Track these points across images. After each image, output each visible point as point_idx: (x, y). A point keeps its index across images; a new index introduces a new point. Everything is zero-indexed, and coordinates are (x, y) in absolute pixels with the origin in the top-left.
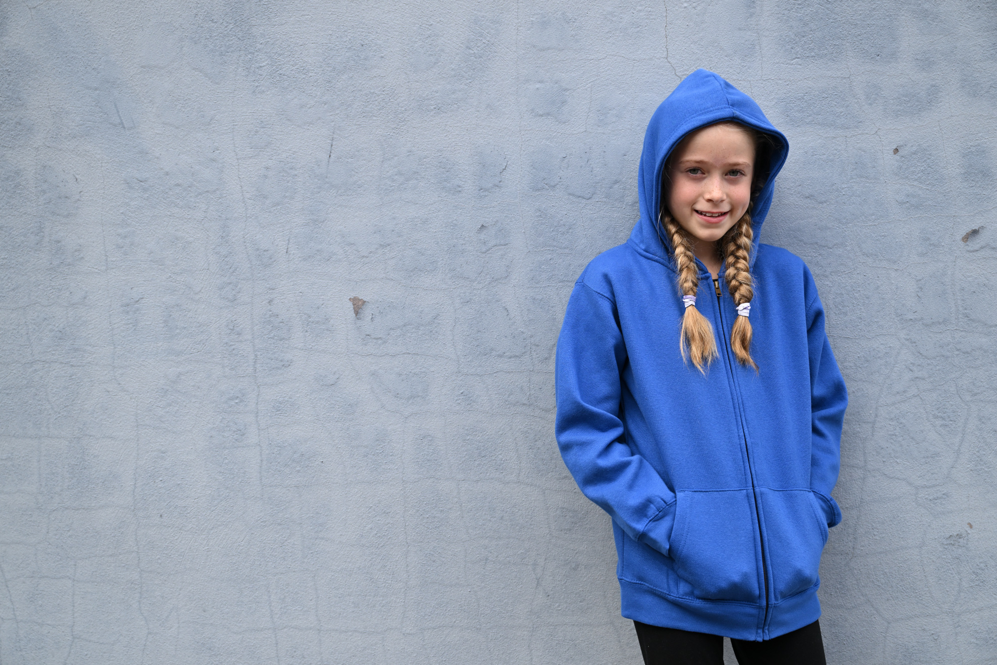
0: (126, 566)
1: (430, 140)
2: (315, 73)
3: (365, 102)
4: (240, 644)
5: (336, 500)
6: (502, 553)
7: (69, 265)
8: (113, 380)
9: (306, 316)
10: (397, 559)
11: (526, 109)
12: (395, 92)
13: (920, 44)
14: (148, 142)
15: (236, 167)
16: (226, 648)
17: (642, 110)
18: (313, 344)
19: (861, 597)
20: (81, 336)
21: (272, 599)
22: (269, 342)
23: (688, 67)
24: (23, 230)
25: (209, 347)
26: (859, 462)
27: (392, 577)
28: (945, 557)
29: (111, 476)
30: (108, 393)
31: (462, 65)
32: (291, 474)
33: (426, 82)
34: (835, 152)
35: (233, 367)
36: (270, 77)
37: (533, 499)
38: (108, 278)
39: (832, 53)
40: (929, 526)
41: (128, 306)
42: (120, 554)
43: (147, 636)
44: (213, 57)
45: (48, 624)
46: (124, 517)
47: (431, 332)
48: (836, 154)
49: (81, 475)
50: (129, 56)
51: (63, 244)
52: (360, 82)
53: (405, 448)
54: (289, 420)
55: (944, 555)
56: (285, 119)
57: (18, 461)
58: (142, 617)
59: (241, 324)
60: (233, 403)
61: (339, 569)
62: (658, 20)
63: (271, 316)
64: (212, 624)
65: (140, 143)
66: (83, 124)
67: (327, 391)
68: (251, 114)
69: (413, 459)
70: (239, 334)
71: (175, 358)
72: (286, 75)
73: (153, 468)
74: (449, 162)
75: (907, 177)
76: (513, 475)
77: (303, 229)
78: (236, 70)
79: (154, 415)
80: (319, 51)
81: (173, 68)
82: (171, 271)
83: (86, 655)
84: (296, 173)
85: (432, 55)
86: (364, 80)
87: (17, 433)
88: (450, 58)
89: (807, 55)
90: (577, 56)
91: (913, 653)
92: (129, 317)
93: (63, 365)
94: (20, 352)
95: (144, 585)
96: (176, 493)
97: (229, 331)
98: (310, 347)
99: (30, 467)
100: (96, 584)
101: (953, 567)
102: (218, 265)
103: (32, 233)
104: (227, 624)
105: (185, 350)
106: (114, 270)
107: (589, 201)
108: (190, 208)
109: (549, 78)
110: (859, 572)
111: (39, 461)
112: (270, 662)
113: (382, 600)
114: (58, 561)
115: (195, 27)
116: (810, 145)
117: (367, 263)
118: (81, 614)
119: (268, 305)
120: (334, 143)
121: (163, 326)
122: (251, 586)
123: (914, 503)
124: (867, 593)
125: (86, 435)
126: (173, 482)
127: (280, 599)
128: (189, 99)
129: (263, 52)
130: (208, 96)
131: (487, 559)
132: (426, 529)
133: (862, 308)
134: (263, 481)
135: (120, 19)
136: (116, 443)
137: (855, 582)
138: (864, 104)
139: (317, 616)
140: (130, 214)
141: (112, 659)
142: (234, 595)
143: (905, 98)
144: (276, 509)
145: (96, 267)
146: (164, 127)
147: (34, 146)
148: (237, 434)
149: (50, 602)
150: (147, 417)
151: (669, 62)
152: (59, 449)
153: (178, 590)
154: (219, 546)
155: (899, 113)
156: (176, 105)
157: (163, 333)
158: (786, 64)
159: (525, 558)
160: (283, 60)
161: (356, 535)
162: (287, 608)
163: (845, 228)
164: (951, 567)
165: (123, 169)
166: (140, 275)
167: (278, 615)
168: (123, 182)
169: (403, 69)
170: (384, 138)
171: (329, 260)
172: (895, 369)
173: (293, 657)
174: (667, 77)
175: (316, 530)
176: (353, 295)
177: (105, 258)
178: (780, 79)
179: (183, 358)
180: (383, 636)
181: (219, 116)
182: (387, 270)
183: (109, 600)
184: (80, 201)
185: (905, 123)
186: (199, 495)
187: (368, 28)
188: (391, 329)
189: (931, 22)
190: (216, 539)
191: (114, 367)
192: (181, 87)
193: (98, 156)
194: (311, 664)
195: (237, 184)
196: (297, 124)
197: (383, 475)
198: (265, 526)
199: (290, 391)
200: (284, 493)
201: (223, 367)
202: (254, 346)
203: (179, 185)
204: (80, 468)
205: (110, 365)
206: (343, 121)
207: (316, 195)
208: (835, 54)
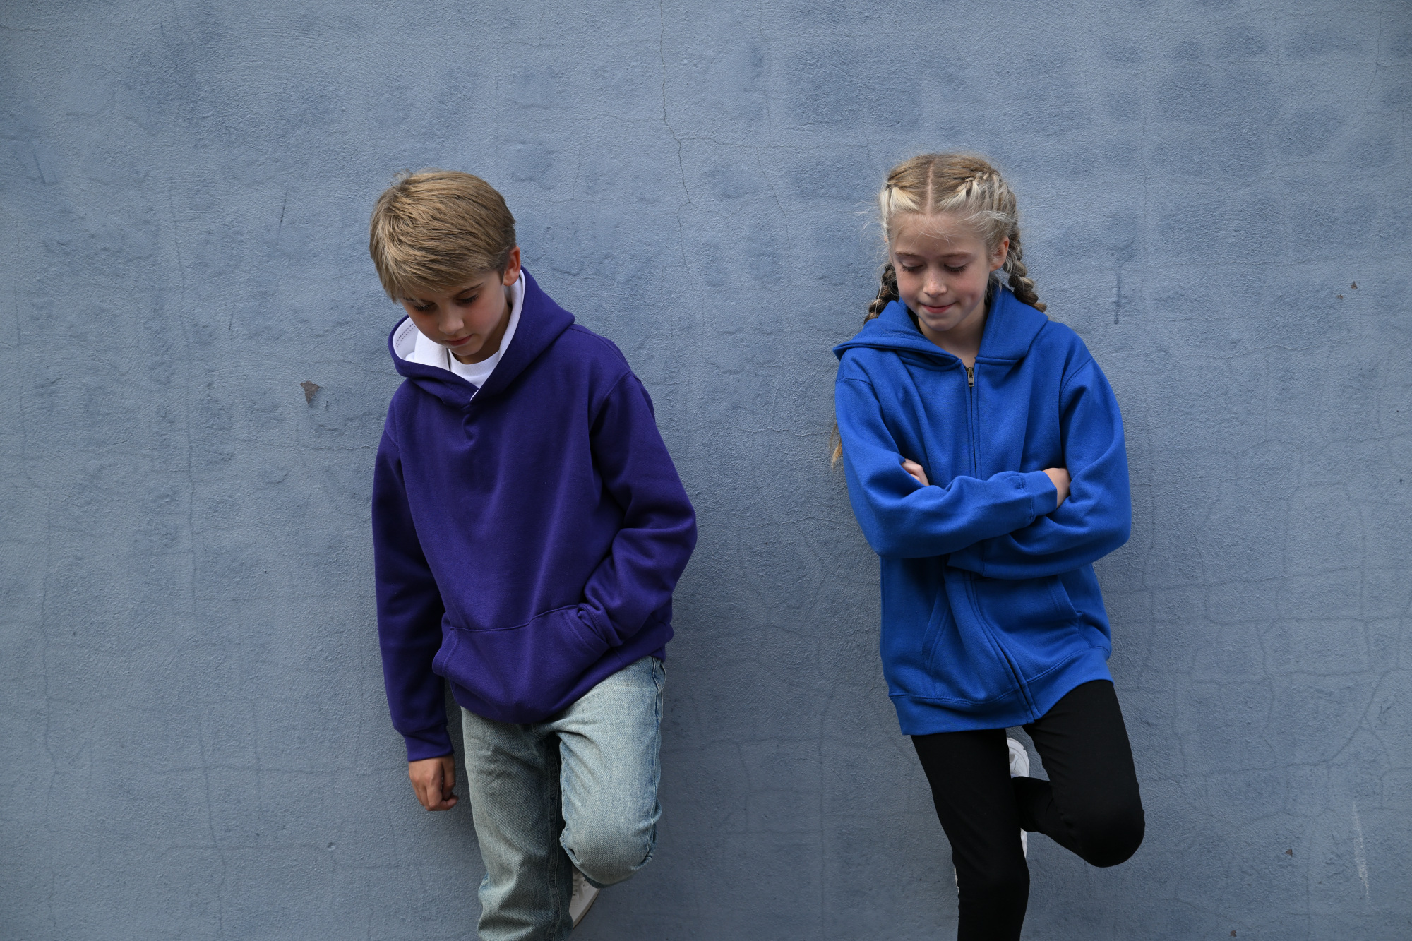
0: (31, 693)
2: (267, 126)
3: (323, 160)
4: (163, 786)
5: (281, 617)
8: (22, 474)
9: (250, 403)
10: (351, 686)
11: (506, 172)
12: (358, 150)
13: (944, 112)
14: (72, 199)
15: (173, 230)
16: (148, 791)
17: (637, 177)
18: (257, 435)
21: (203, 733)
22: (207, 432)
25: (136, 437)
27: (345, 707)
29: (17, 586)
30: (15, 488)
31: (434, 122)
32: (228, 585)
33: (393, 140)
35: (164, 460)
36: (214, 130)
38: (21, 354)
39: (848, 119)
41: (43, 387)
42: (24, 678)
43: (54, 776)
44: (150, 106)
46: (31, 634)
50: (53, 102)
52: (318, 137)
54: (228, 522)
56: (231, 177)
58: (48, 754)
59: (175, 411)
60: (162, 502)
61: (282, 697)
62: (655, 77)
63: (209, 402)
64: (131, 763)
65: (62, 201)
67: (273, 490)
68: (191, 170)
70: (172, 422)
71: (96, 448)
72: (233, 128)
73: (66, 577)
77: (249, 302)
78: (175, 120)
79: (70, 514)
80: (272, 101)
81: (103, 117)
82: (94, 347)
84: (242, 238)
85: (400, 109)
86: (323, 136)
88: (420, 113)
89: (820, 120)
90: (563, 115)
92: (43, 401)
95: (52, 715)
96: (93, 607)
97: (160, 419)
98: (255, 438)
102: (149, 342)
104: (149, 763)
105: (108, 440)
106: (27, 346)
107: (577, 277)
108: (118, 276)
109: (533, 139)
110: (879, 705)
112: (199, 807)
113: (333, 735)
115: (130, 71)
116: (824, 220)
117: (321, 343)
119: (206, 389)
120: (287, 206)
121: (83, 411)
122: (178, 718)
124: (889, 729)
126: (89, 594)
127: (212, 733)
128: (121, 152)
129: (208, 101)
130: (143, 149)
134: (195, 594)
135: (43, 60)
136: (24, 547)
137: (875, 717)
139: (255, 753)
140: (49, 282)
141: (11, 803)
142: (158, 728)
144: (210, 626)
145: (6, 342)
146: (90, 183)
148: (166, 538)
150: (60, 518)
151: (667, 125)
153: (92, 721)
154: (141, 670)
156: (105, 159)
157: (83, 419)
158: (797, 130)
160: (230, 110)
161: (303, 658)
162: (221, 743)
165: (42, 230)
166: (58, 352)
167: (210, 752)
168: (40, 244)
169: (366, 125)
170: (344, 201)
171: (278, 338)
173: (226, 802)
175: (257, 651)
176: (305, 379)
177: (17, 331)
178: (790, 147)
179: (105, 449)
180: (333, 777)
181: (155, 172)
182: (345, 352)
183: (10, 732)
186: (120, 609)
187: (328, 78)
188: (348, 419)
189: (957, 88)
190: (138, 662)
191: (24, 458)
192: (112, 138)
193: (13, 215)
194: (247, 810)
195: (174, 250)
196: (245, 183)
197: (336, 587)
198: (197, 646)
199: (230, 489)
200: (220, 608)
201: (152, 460)
202: (189, 436)
203: (106, 250)
205: (19, 456)
206: (298, 180)
207: (265, 264)
208: (851, 121)
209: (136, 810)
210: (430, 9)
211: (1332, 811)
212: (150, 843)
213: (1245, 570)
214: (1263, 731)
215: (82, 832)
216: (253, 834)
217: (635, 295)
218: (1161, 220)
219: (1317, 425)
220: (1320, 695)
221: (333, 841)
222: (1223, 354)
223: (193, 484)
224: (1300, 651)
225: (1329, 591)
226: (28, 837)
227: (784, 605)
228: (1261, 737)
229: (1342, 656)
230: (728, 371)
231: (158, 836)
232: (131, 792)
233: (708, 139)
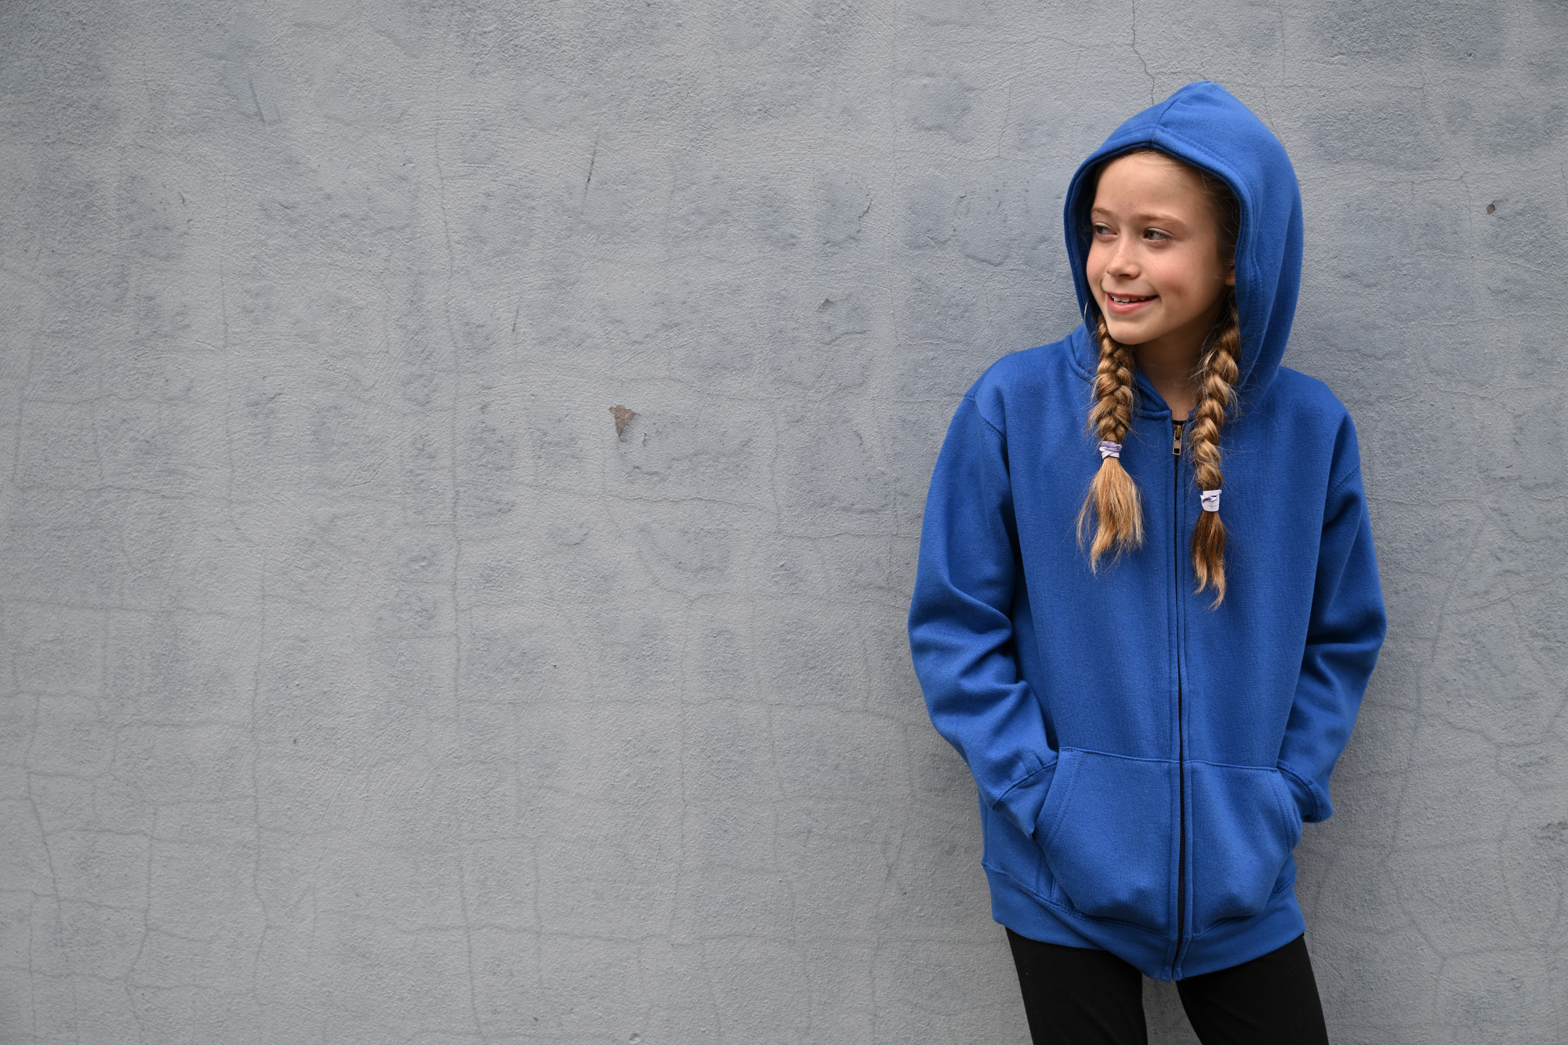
0: (236, 819)
1: (749, 160)
2: (572, 46)
3: (649, 96)
4: (411, 950)
5: (575, 728)
6: (834, 823)
7: (167, 336)
8: (229, 523)
9: (539, 433)
10: (667, 825)
11: (905, 117)
12: (698, 82)
13: (1537, 39)
14: (300, 145)
15: (439, 191)
16: (390, 955)
17: (1090, 127)
18: (548, 479)
19: (1402, 916)
20: (181, 450)
21: (465, 881)
22: (479, 472)
23: (1166, 61)
24: (95, 277)
25: (382, 477)
26: (1408, 701)
27: (659, 853)
28: (1538, 857)
29: (218, 675)
30: (218, 543)
31: (806, 43)
32: (503, 683)
33: (747, 68)
34: (1395, 206)
35: (420, 509)
36: (498, 50)
37: (887, 738)
38: (228, 359)
39: (1397, 48)
40: (1515, 807)
41: (257, 405)
42: (228, 799)
43: (265, 932)
44: (410, 15)
45: (108, 906)
46: (237, 740)
47: (737, 466)
48: (1395, 209)
49: (171, 672)
50: (276, 7)
51: (158, 302)
52: (642, 63)
53: (689, 649)
54: (506, 597)
55: (1537, 854)
56: (520, 118)
57: (72, 644)
58: (257, 901)
59: (436, 442)
60: (417, 566)
61: (574, 837)
63: (483, 431)
64: (368, 917)
65: (287, 146)
66: (198, 113)
67: (568, 554)
68: (466, 107)
69: (700, 667)
70: (432, 457)
71: (328, 491)
72: (525, 48)
73: (285, 664)
74: (779, 197)
75: (1507, 251)
76: (858, 700)
77: (541, 293)
78: (445, 35)
79: (291, 580)
80: (580, 10)
81: (345, 29)
82: (327, 352)
83: (167, 957)
84: (534, 204)
85: (759, 25)
86: (649, 61)
87: (72, 601)
88: (787, 31)
89: (1357, 49)
90: (989, 36)
91: (1480, 1008)
92: (258, 423)
93: (150, 495)
94: (82, 472)
95: (263, 850)
96: (320, 706)
97: (416, 452)
98: (544, 482)
99: (90, 655)
100: (187, 845)
101: (1550, 874)
102: (403, 345)
103: (109, 283)
104: (393, 918)
105: (344, 480)
106: (237, 348)
107: (999, 268)
108: (363, 253)
109: (944, 70)
110: (1400, 875)
111: (105, 647)
112: (458, 980)
113: (641, 890)
114: (128, 806)
116: (1356, 193)
117: (640, 353)
118: (162, 892)
119: (480, 413)
120: (597, 159)
121: (311, 439)
122: (433, 859)
123: (1493, 771)
124: (1412, 910)
125: (182, 608)
126: (316, 689)
127: (478, 881)
128: (369, 80)
129: (490, 9)
130: (399, 75)
131: (809, 832)
132: (715, 779)
133: (1425, 456)
134: (459, 693)
136: (229, 622)
137: (1394, 892)
138: (1443, 131)
139: (536, 910)
140: (267, 259)
141: (207, 965)
142: (406, 871)
143: (1509, 125)
144: (478, 737)
145: (209, 341)
146: (326, 122)
147: (118, 145)
148: (421, 617)
149: (112, 871)
150: (279, 584)
151: (1137, 52)
152: (138, 628)
153: (317, 859)
154: (384, 793)
155: (1500, 148)
156: (347, 89)
157: (311, 451)
158: (1323, 63)
159: (871, 832)
160: (522, 23)
161: (603, 785)
162: (490, 895)
163: (1405, 328)
164: (1547, 874)
165: (259, 187)
166: (278, 357)
167: (475, 906)
168: (257, 207)
169: (710, 47)
170: (677, 155)
171: (580, 345)
172: (1473, 555)
173: (495, 973)
174: (1132, 76)
175: (541, 773)
176: (616, 402)
177: (223, 327)
178: (1312, 87)
179: (340, 492)
180: (639, 946)
181: (415, 108)
182: (672, 366)
183: (207, 871)
184: (188, 234)
185: (1507, 164)
186: (356, 710)
188: (674, 459)
189: (1556, 5)
190: (380, 782)
191: (231, 502)
192: (357, 60)
193: (220, 165)
194: (522, 986)
195: (439, 218)
196: (539, 126)
197: (651, 690)
198: (460, 764)
199: (509, 552)
200: (493, 713)
201: (404, 509)
202: (454, 477)
203: (346, 216)
204: (170, 660)
205: (223, 498)
206: (613, 124)
207: (564, 241)
208: (1401, 51)
209: (374, 981)
212: (391, 1025)
215: (301, 1007)
216: (530, 1019)
221: (638, 1032)
226: (229, 1010)
231: (402, 1016)
232: (367, 956)
233: (1195, 73)
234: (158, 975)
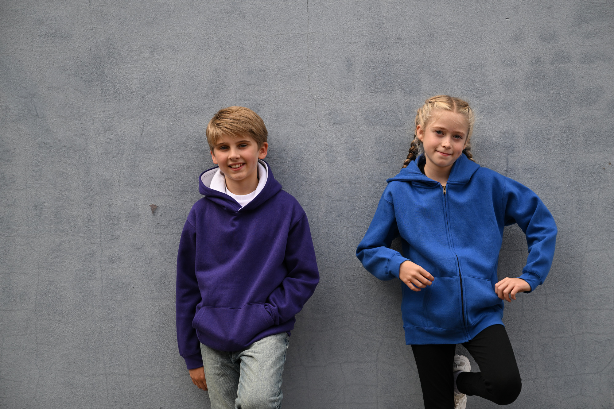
0: (30, 341)
1: (192, 127)
2: (136, 93)
3: (160, 108)
4: (87, 382)
5: (140, 308)
7: (7, 185)
8: (27, 244)
9: (127, 213)
12: (176, 103)
14: (50, 124)
15: (95, 138)
16: (80, 384)
17: (297, 115)
19: (404, 360)
20: (12, 221)
21: (105, 359)
22: (108, 226)
25: (77, 228)
29: (24, 294)
30: (24, 251)
31: (209, 91)
32: (117, 294)
33: (191, 99)
35: (89, 238)
36: (113, 94)
38: (27, 192)
41: (37, 206)
42: (27, 334)
43: (39, 378)
44: (85, 84)
46: (30, 315)
48: (391, 139)
49: (8, 293)
50: (43, 82)
51: (5, 174)
52: (158, 98)
54: (117, 266)
56: (120, 115)
58: (37, 368)
59: (94, 217)
60: (88, 257)
61: (140, 343)
62: (305, 72)
63: (109, 213)
64: (73, 372)
65: (46, 125)
66: (18, 115)
67: (137, 252)
68: (103, 112)
70: (93, 222)
71: (59, 233)
72: (121, 94)
73: (46, 289)
77: (127, 169)
78: (96, 90)
79: (48, 262)
80: (138, 82)
81: (64, 89)
82: (59, 189)
83: (7, 387)
84: (125, 142)
85: (194, 86)
86: (160, 97)
88: (203, 87)
89: (377, 91)
90: (265, 88)
92: (37, 212)
93: (2, 236)
95: (39, 351)
96: (57, 303)
97: (88, 220)
98: (129, 229)
100: (13, 350)
102: (84, 186)
104: (81, 372)
105: (65, 230)
106: (30, 188)
107: (270, 159)
108: (70, 158)
109: (252, 99)
110: (403, 347)
112: (103, 392)
113: (162, 360)
115: (76, 69)
116: (379, 134)
117: (159, 188)
118: (5, 366)
119: (108, 207)
120: (144, 127)
121: (54, 217)
122: (94, 352)
124: (407, 358)
125: (12, 272)
126: (56, 297)
127: (109, 359)
128: (72, 104)
129: (110, 82)
130: (82, 103)
134: (102, 297)
135: (39, 64)
136: (28, 276)
137: (401, 352)
139: (128, 367)
140: (40, 160)
141: (20, 390)
142: (85, 356)
144: (109, 311)
145: (21, 186)
146: (59, 117)
148: (90, 273)
150: (44, 264)
151: (310, 93)
153: (56, 353)
154: (78, 331)
156: (65, 107)
157: (54, 221)
158: (367, 95)
160: (120, 86)
161: (150, 326)
162: (113, 363)
165: (37, 138)
166: (43, 191)
167: (108, 367)
168: (36, 144)
169: (179, 93)
170: (169, 126)
171: (140, 185)
173: (115, 389)
174: (309, 100)
175: (129, 323)
176: (151, 203)
177: (26, 182)
178: (364, 102)
179: (64, 233)
180: (162, 378)
181: (87, 113)
182: (169, 191)
183: (20, 358)
184: (14, 153)
186: (69, 304)
187: (163, 72)
188: (170, 221)
189: (436, 77)
190: (77, 327)
191: (28, 238)
192: (68, 98)
193: (25, 131)
194: (124, 393)
195: (95, 147)
196: (126, 118)
198: (103, 321)
199: (118, 251)
200: (113, 303)
201: (84, 238)
202: (100, 228)
203: (65, 146)
204: (8, 289)
205: (26, 236)
206: (149, 117)
207: (134, 153)
208: (390, 91)
209: (75, 393)
210: (207, 43)
211: (602, 394)
213: (563, 288)
214: (571, 359)
215: (51, 403)
216: (127, 404)
217: (296, 167)
218: (526, 135)
219: (594, 224)
220: (596, 343)
221: (162, 407)
222: (553, 193)
223: (102, 249)
224: (587, 324)
225: (600, 297)
226: (27, 404)
227: (361, 303)
228: (570, 361)
229: (606, 326)
230: (337, 200)
231: (85, 404)
232: (73, 385)
233: (328, 99)
234: (4, 393)
